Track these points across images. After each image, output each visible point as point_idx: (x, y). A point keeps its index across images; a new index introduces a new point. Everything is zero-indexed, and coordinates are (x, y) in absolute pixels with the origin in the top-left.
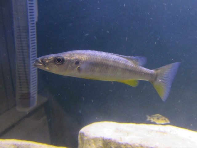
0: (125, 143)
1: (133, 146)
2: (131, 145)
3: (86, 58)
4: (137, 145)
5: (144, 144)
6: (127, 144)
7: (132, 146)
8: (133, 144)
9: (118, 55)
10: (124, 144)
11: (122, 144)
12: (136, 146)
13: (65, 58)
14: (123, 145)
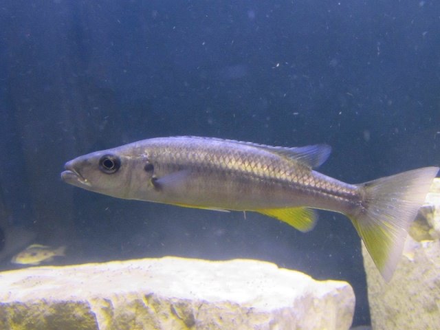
0: (13, 302)
1: (28, 305)
2: (24, 305)
3: (170, 154)
4: (37, 302)
5: (51, 297)
6: (18, 303)
7: (26, 307)
8: (29, 301)
9: (255, 144)
10: (11, 305)
11: (8, 304)
12: (35, 304)
13: (122, 157)
14: (10, 307)
